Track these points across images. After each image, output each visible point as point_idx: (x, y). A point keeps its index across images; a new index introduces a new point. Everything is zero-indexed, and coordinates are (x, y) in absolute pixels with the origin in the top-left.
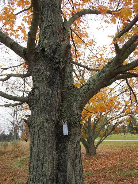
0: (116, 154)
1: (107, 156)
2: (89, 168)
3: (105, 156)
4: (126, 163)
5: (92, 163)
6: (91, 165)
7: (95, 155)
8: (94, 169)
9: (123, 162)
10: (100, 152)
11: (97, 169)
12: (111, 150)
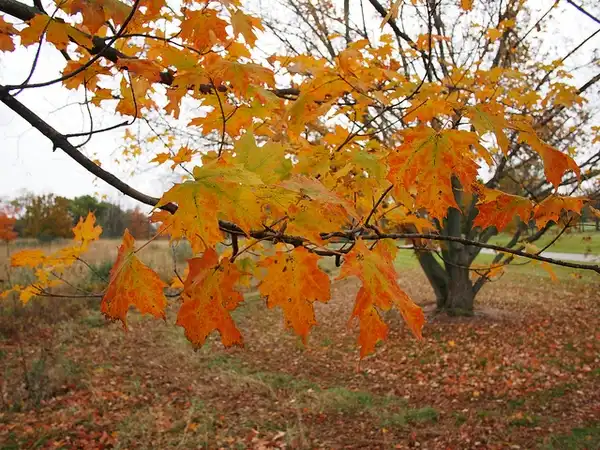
0: (552, 320)
1: (514, 326)
2: (430, 378)
3: (506, 323)
4: (586, 373)
5: (446, 357)
6: (442, 362)
7: (467, 315)
8: (446, 386)
9: (576, 368)
10: (492, 304)
11: (461, 390)
12: (535, 299)
